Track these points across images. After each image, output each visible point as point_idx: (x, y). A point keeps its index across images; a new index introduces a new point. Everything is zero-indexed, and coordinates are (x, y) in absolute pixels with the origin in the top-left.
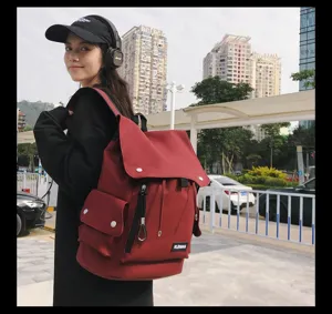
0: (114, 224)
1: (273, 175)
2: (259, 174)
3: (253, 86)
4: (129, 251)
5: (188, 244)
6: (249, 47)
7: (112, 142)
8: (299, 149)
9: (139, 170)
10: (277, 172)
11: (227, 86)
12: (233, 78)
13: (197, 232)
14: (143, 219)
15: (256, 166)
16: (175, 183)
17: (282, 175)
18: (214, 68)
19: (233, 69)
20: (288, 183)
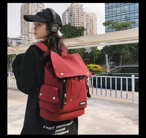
0: (54, 98)
1: (95, 67)
2: (90, 67)
3: (85, 28)
4: (62, 108)
5: (86, 102)
6: (82, 9)
7: (48, 63)
8: (107, 56)
9: (62, 74)
10: (97, 66)
11: (75, 28)
12: (76, 23)
13: (89, 96)
14: (65, 94)
15: (88, 64)
16: (77, 78)
17: (99, 67)
18: (67, 19)
19: (76, 19)
20: (102, 71)
